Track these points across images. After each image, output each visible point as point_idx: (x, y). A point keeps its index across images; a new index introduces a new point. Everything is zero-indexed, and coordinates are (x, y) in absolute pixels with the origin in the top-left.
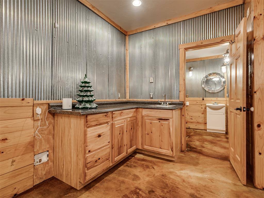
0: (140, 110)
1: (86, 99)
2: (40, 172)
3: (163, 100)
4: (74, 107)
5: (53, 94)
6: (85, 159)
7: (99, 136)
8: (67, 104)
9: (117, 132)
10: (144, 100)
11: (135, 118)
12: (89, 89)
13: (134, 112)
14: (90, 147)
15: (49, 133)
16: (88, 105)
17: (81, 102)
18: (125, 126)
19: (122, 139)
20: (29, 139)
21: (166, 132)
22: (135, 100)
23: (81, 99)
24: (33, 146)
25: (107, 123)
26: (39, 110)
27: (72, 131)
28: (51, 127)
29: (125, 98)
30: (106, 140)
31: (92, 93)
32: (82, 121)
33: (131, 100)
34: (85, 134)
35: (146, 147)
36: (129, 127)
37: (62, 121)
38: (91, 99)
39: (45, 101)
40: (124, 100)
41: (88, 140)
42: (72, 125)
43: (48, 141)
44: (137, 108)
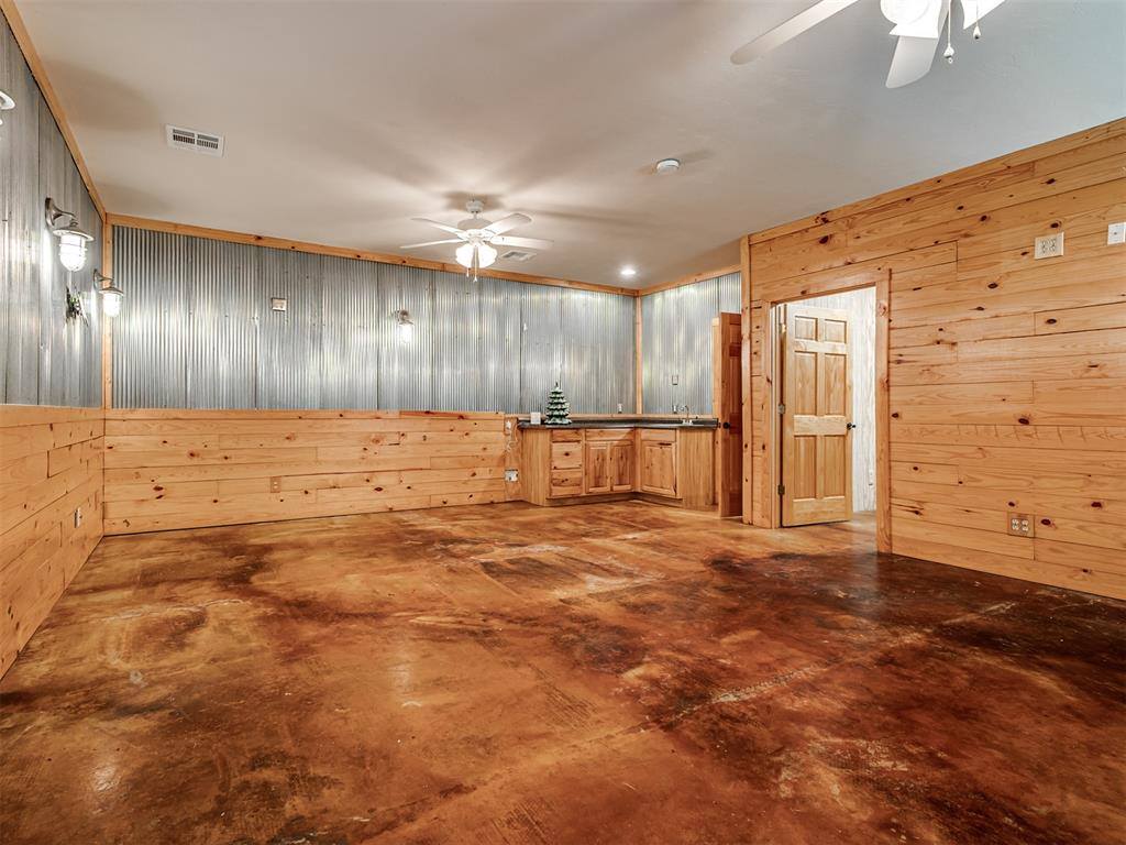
0: (639, 430)
1: (556, 413)
2: (510, 490)
3: (685, 416)
4: (543, 421)
5: (521, 409)
6: (551, 474)
7: (567, 454)
8: (536, 418)
9: (593, 457)
10: (663, 416)
11: (629, 443)
12: (561, 400)
13: (629, 433)
14: (556, 464)
15: (518, 451)
16: (558, 421)
17: (551, 417)
18: (608, 451)
19: (602, 466)
20: (501, 453)
21: (668, 462)
22: (651, 416)
23: (550, 413)
24: (504, 460)
25: (578, 441)
26: (509, 424)
27: (540, 447)
28: (520, 444)
29: (635, 413)
30: (576, 461)
31: (564, 407)
32: (548, 435)
33: (645, 416)
34: (551, 450)
35: (646, 488)
36: (617, 454)
37: (530, 436)
38: (562, 413)
39: (515, 415)
40: (632, 416)
41: (553, 455)
42: (540, 441)
43: (517, 459)
44: (636, 428)
